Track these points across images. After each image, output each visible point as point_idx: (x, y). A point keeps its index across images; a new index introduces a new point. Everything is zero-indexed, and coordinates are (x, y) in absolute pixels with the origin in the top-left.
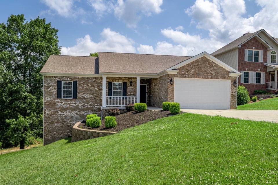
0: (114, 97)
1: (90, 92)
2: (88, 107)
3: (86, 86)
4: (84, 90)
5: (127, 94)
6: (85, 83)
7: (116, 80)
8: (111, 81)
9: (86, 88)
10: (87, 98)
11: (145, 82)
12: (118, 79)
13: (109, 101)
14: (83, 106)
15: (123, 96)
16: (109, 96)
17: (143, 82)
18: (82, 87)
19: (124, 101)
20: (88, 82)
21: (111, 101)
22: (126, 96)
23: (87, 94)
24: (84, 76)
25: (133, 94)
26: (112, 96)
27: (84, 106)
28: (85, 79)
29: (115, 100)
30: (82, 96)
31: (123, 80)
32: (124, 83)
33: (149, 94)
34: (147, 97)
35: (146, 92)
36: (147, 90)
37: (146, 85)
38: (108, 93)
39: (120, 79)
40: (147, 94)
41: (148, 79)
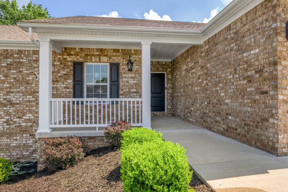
0: (89, 100)
1: (26, 88)
2: (20, 126)
3: (14, 74)
4: (10, 83)
5: (121, 92)
6: (11, 64)
7: (93, 58)
8: (81, 60)
9: (15, 78)
10: (17, 104)
11: (163, 68)
12: (99, 55)
13: (73, 110)
14: (7, 122)
15: (111, 97)
16: (74, 97)
17: (158, 69)
18: (4, 76)
19: (113, 108)
20: (20, 62)
21: (78, 110)
22: (118, 97)
23: (19, 92)
24: (9, 48)
25: (136, 92)
26: (82, 97)
27: (10, 124)
28: (12, 55)
29: (91, 107)
30: (5, 99)
31: (110, 58)
32: (111, 65)
33: (170, 92)
34: (167, 97)
35: (166, 86)
36: (167, 84)
37: (165, 73)
38: (71, 90)
39: (103, 54)
40: (168, 91)
41: (168, 62)
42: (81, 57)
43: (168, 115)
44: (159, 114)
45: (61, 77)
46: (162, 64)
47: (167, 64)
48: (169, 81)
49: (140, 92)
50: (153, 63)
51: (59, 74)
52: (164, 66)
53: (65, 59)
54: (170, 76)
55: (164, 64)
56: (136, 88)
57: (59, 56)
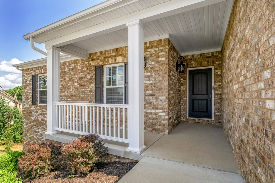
1: (67, 92)
7: (110, 59)
8: (101, 63)
11: (208, 62)
12: (115, 56)
17: (201, 63)
20: (64, 72)
25: (151, 95)
26: (101, 100)
31: (125, 57)
33: (220, 92)
34: (215, 100)
35: (213, 85)
36: (215, 82)
37: (213, 67)
38: (94, 93)
39: (119, 54)
40: (217, 92)
41: (217, 52)
42: (101, 61)
43: (216, 125)
44: (202, 121)
45: (87, 81)
46: (208, 56)
47: (215, 55)
48: (217, 77)
49: (156, 94)
50: (195, 57)
51: (86, 79)
52: (210, 59)
53: (90, 64)
54: (219, 71)
55: (210, 55)
56: (152, 90)
57: (86, 63)
